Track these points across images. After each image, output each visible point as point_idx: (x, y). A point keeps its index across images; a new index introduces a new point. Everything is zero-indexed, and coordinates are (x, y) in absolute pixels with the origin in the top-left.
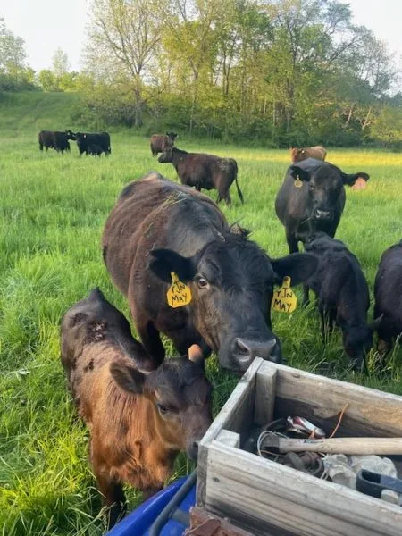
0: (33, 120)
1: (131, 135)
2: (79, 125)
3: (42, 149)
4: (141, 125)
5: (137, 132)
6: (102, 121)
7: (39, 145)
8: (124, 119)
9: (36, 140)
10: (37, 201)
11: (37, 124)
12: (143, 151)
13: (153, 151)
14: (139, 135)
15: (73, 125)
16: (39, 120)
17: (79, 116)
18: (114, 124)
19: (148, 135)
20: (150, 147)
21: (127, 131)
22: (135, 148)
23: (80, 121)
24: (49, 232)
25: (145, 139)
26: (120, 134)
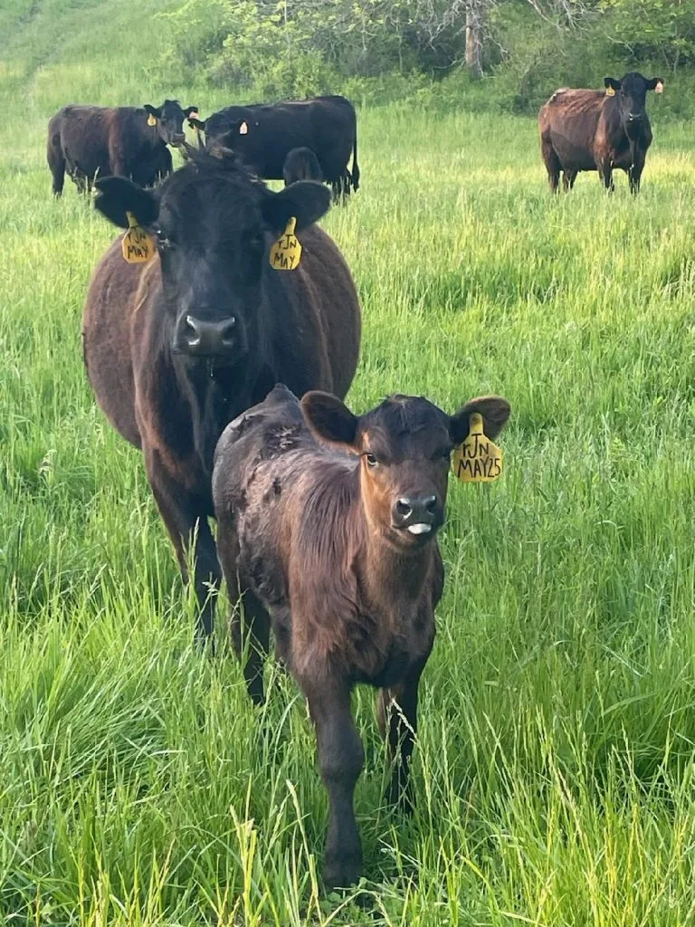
0: (18, 71)
1: (443, 108)
2: (213, 83)
3: (58, 186)
4: (491, 59)
5: (473, 94)
6: (317, 55)
7: (49, 176)
8: (411, 37)
9: (37, 153)
10: (47, 395)
11: (35, 91)
12: (507, 175)
13: (554, 166)
14: (480, 108)
15: (189, 83)
16: (42, 74)
17: (214, 43)
18: (369, 69)
19: (522, 106)
20: (536, 152)
21: (425, 94)
22: (463, 165)
23: (217, 63)
24: (97, 520)
25: (510, 123)
26: (393, 107)
